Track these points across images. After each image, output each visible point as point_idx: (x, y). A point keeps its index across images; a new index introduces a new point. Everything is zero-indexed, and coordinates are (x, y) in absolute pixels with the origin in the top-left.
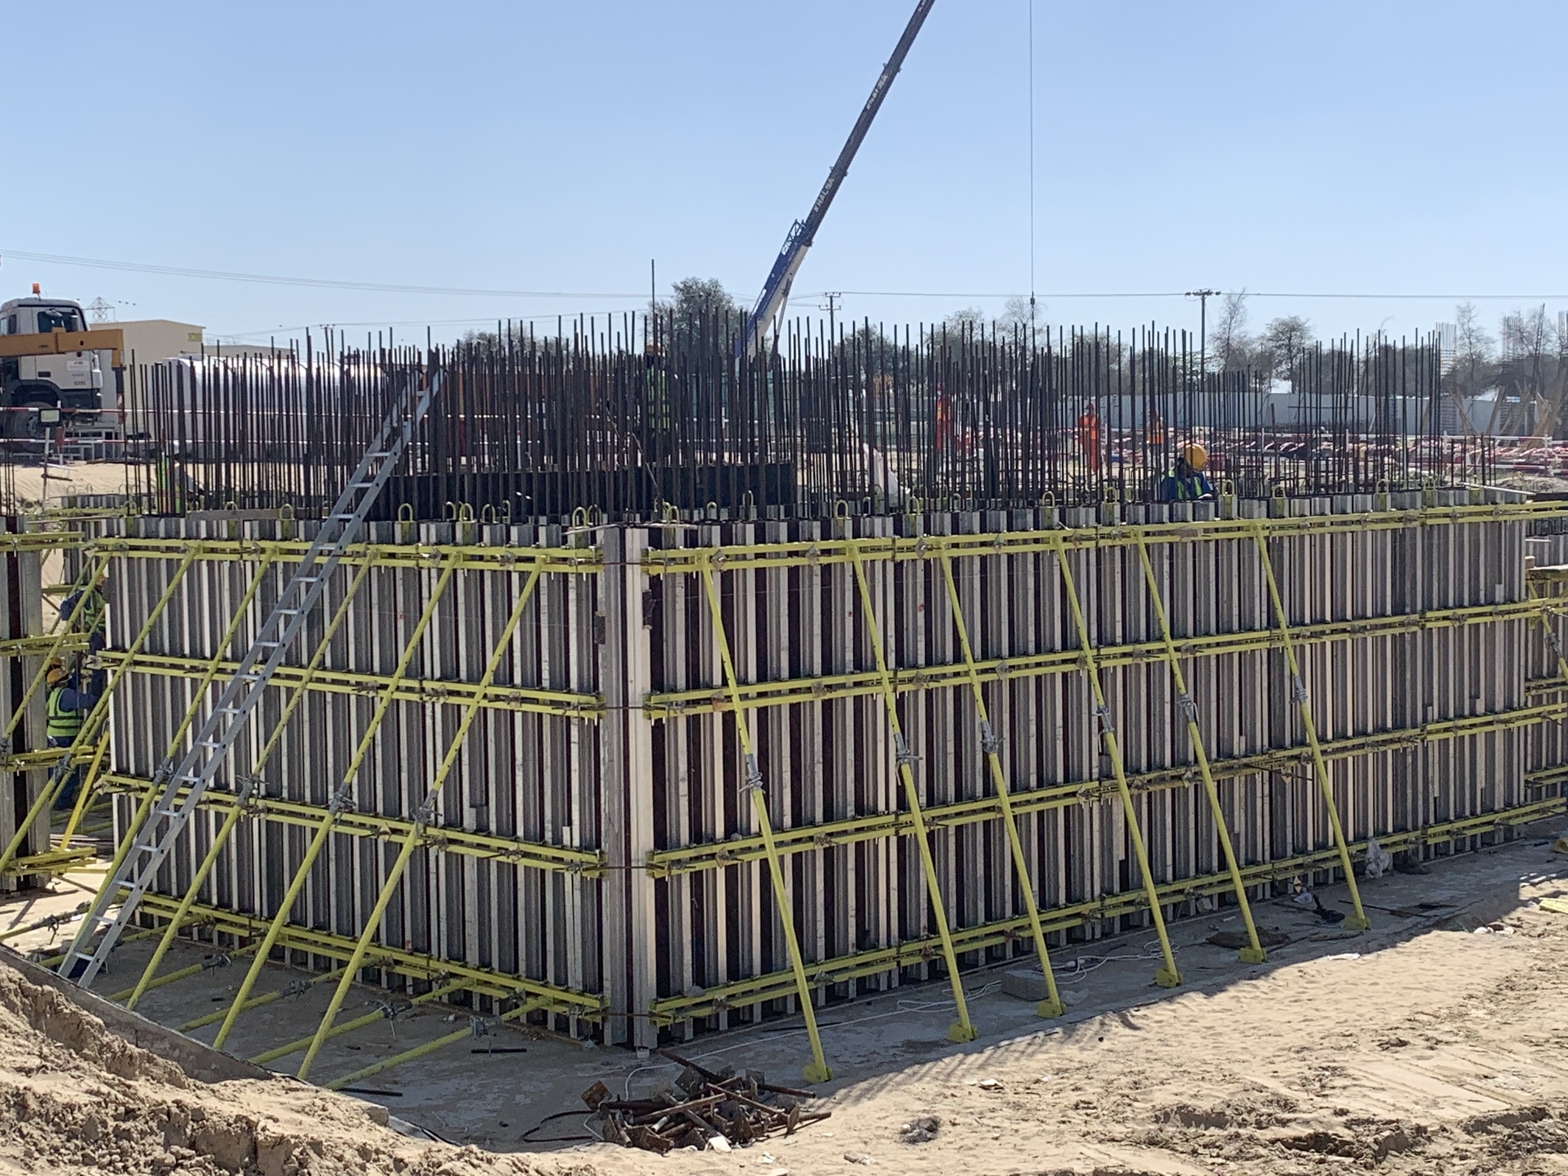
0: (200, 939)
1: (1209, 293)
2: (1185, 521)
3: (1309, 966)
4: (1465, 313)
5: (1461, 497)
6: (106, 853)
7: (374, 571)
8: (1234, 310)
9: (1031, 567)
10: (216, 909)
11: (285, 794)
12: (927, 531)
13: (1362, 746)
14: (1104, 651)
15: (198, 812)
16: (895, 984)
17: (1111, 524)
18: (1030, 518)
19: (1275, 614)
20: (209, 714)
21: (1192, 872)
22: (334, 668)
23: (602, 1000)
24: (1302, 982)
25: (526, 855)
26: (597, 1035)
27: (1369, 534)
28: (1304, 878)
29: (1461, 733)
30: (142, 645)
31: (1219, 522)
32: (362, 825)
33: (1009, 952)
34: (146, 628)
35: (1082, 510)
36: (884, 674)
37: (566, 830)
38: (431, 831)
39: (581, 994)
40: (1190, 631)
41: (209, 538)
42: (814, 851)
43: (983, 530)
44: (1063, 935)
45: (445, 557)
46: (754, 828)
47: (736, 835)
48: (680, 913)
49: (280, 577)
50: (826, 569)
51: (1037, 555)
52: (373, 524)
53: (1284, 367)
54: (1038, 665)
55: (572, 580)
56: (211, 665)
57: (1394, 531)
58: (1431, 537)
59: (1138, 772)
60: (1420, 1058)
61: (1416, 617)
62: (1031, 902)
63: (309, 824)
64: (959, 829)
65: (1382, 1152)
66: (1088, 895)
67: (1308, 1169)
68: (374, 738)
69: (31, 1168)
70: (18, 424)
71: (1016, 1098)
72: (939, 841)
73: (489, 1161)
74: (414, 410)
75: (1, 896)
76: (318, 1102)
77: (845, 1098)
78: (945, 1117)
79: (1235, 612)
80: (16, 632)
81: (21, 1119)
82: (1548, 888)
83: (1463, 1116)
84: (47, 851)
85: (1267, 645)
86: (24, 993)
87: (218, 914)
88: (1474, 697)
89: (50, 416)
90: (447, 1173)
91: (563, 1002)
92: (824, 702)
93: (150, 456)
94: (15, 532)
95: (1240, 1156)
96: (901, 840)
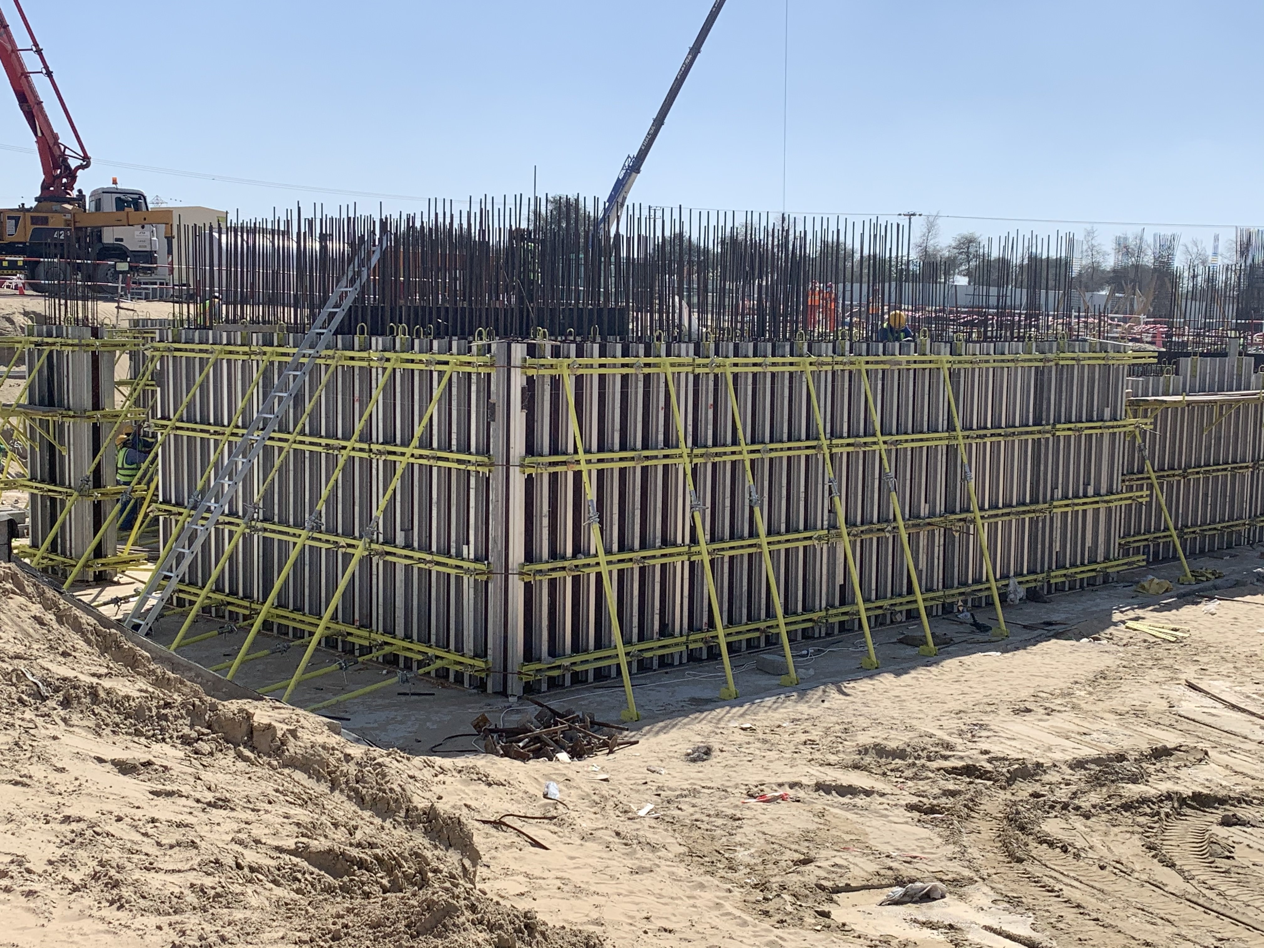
0: (217, 616)
1: (914, 215)
2: (893, 354)
3: (966, 659)
4: (1090, 234)
5: (1084, 346)
6: (153, 559)
7: (340, 368)
8: (930, 227)
9: (787, 382)
10: (228, 595)
11: (276, 519)
12: (717, 353)
13: (1008, 514)
14: (834, 442)
15: (217, 530)
16: (685, 660)
17: (843, 355)
18: (788, 348)
19: (953, 421)
20: (226, 461)
21: (889, 595)
22: (311, 435)
23: (486, 662)
24: (961, 669)
25: (438, 563)
26: (481, 686)
27: (1019, 370)
28: (965, 602)
29: (1076, 508)
30: (182, 415)
31: (917, 357)
32: (327, 541)
33: (763, 644)
34: (184, 403)
35: (824, 345)
36: (684, 450)
37: (465, 548)
38: (374, 546)
39: (473, 658)
40: (894, 430)
41: (228, 344)
42: (632, 569)
43: (755, 355)
44: (800, 633)
45: (388, 360)
46: (593, 551)
47: (580, 555)
48: (541, 606)
49: (276, 372)
50: (647, 377)
51: (791, 374)
52: (339, 337)
53: (963, 267)
54: (789, 449)
55: (474, 377)
56: (228, 431)
57: (1037, 368)
58: (1062, 373)
59: (855, 525)
60: (1040, 720)
61: (1049, 428)
62: (779, 610)
63: (292, 539)
64: (731, 558)
65: (1012, 779)
66: (817, 607)
67: (962, 787)
68: (337, 481)
69: (100, 735)
70: (100, 273)
71: (764, 736)
72: (718, 567)
73: (408, 759)
74: (369, 259)
75: (82, 583)
76: (294, 716)
77: (649, 732)
78: (716, 746)
79: (926, 418)
80: (96, 406)
81: (93, 703)
82: (1132, 614)
83: (1068, 758)
84: (115, 555)
85: (946, 442)
86: (97, 633)
87: (229, 599)
88: (1087, 484)
89: (123, 266)
90: (380, 765)
91: (461, 663)
92: (643, 468)
93: (190, 298)
94: (97, 338)
95: (915, 777)
96: (692, 564)
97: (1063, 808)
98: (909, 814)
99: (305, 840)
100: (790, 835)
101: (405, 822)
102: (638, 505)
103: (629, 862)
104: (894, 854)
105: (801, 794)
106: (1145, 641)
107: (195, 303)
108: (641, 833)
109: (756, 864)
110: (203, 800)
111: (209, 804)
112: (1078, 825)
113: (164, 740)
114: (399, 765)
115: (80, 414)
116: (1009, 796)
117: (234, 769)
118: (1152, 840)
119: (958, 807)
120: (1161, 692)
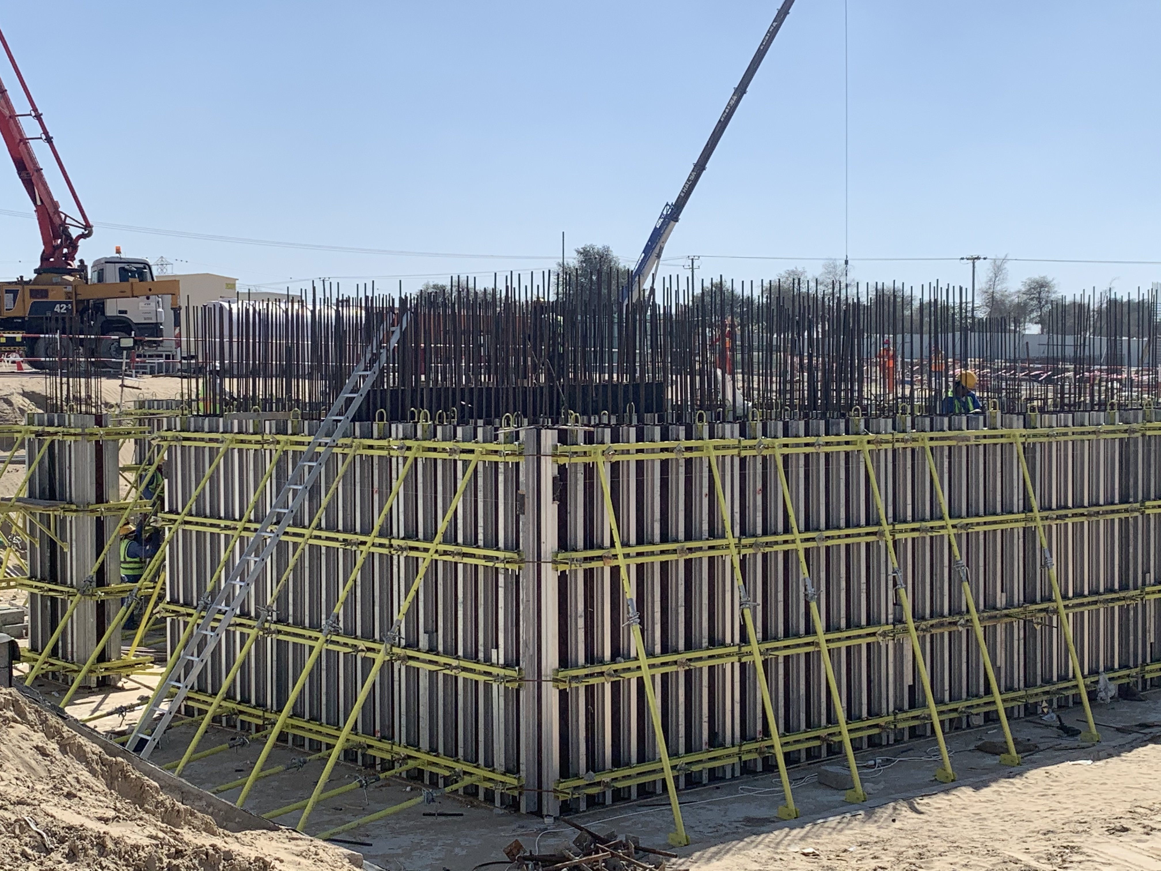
0: (228, 725)
1: (978, 258)
2: (960, 429)
3: (1054, 769)
6: (161, 661)
7: (358, 458)
8: (998, 270)
9: (842, 462)
10: (239, 703)
11: (291, 621)
12: (765, 434)
13: (1095, 603)
14: (898, 527)
15: (228, 632)
16: (737, 773)
17: (904, 431)
18: (842, 426)
19: (1029, 501)
20: (237, 561)
21: (964, 696)
22: (328, 529)
23: (519, 779)
24: (1048, 781)
25: (465, 669)
26: (514, 805)
27: (1102, 443)
28: (1050, 702)
30: (191, 510)
31: (986, 431)
32: (346, 645)
33: (824, 753)
34: (193, 498)
35: (882, 420)
36: (731, 540)
37: (494, 651)
38: (395, 650)
39: (504, 774)
40: (964, 513)
41: (240, 433)
42: (677, 672)
43: (807, 434)
44: (865, 740)
45: (409, 449)
46: (633, 654)
47: (619, 659)
48: (577, 716)
49: (290, 461)
50: (689, 462)
51: (847, 454)
52: (357, 424)
53: (1035, 314)
54: (848, 536)
55: (501, 467)
56: (240, 525)
57: (1121, 440)
58: (1149, 445)
59: (923, 618)
60: (1139, 841)
61: (1137, 505)
62: (841, 714)
63: (307, 643)
64: (787, 658)
66: (884, 711)
68: (355, 581)
70: (102, 349)
71: (829, 863)
72: (772, 667)
74: (388, 341)
75: (85, 690)
76: (312, 848)
77: (700, 858)
79: (999, 498)
80: (100, 498)
81: (101, 855)
84: (119, 658)
85: (1023, 524)
86: (103, 762)
87: (241, 708)
89: (126, 342)
91: (490, 780)
92: (686, 561)
93: (197, 372)
94: (101, 426)
96: (743, 666)
115: (82, 508)
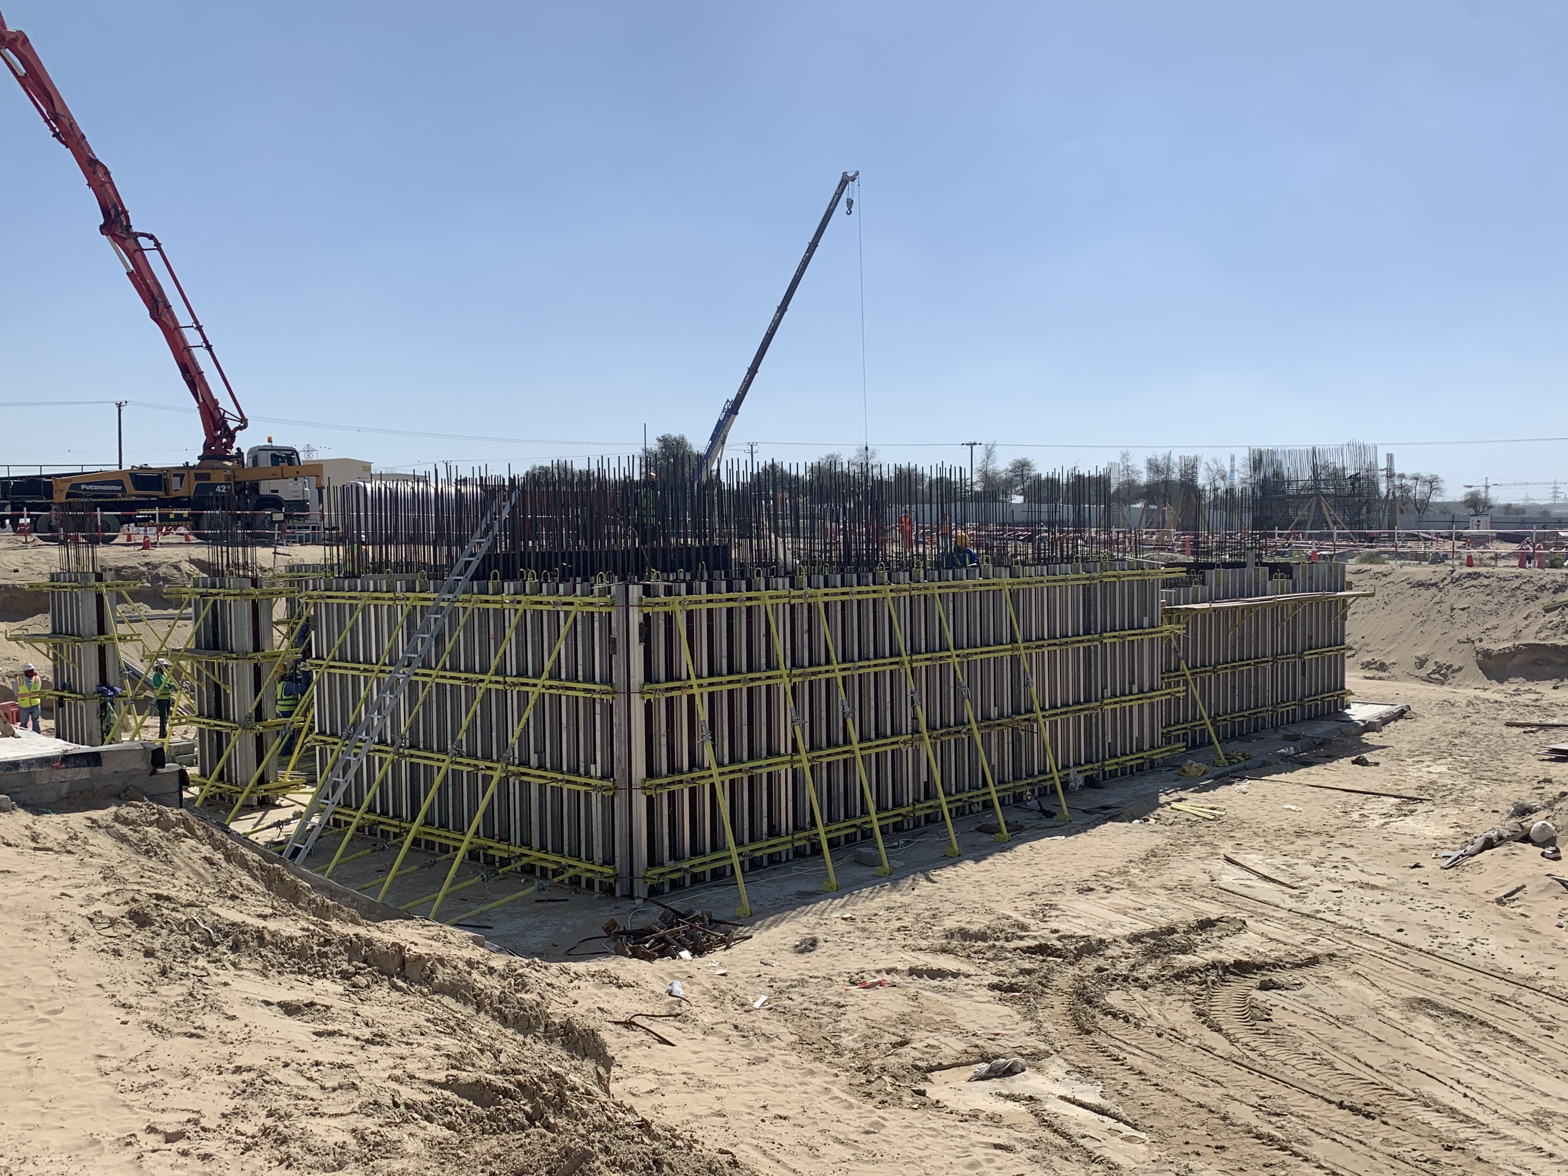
0: (370, 834)
1: (974, 444)
2: (961, 579)
3: (1035, 844)
4: (1125, 456)
5: (1123, 565)
6: (312, 782)
7: (476, 611)
8: (989, 454)
9: (871, 607)
10: (379, 815)
11: (421, 746)
12: (809, 586)
13: (1066, 713)
14: (914, 657)
15: (368, 757)
16: (791, 857)
17: (918, 582)
18: (871, 578)
19: (1015, 635)
20: (375, 697)
21: (967, 788)
22: (452, 670)
23: (614, 869)
24: (1032, 853)
25: (568, 782)
26: (612, 890)
27: (1070, 587)
28: (1033, 791)
29: (1124, 705)
30: (334, 656)
31: (981, 581)
32: (468, 765)
33: (859, 837)
34: (336, 646)
35: (901, 573)
36: (784, 671)
37: (593, 766)
38: (510, 768)
39: (602, 866)
40: (965, 645)
41: (375, 591)
42: (742, 778)
43: (843, 585)
44: (891, 826)
45: (519, 602)
46: (706, 765)
47: (695, 769)
48: (662, 817)
49: (419, 614)
50: (749, 609)
51: (875, 600)
52: (475, 582)
53: (1019, 488)
54: (876, 665)
55: (596, 616)
56: (376, 668)
57: (1084, 585)
58: (1105, 589)
59: (935, 729)
60: (1101, 898)
61: (1097, 636)
62: (872, 807)
63: (436, 764)
64: (829, 764)
65: (1079, 955)
66: (905, 803)
67: (1035, 966)
68: (475, 712)
69: (266, 977)
70: (258, 522)
71: (863, 925)
72: (817, 771)
73: (546, 968)
74: (500, 514)
75: (248, 808)
76: (442, 933)
77: (761, 926)
78: (821, 937)
79: (992, 633)
80: (257, 648)
81: (260, 946)
82: (1175, 796)
83: (1126, 933)
84: (277, 781)
85: (1010, 653)
86: (262, 868)
87: (380, 819)
88: (1132, 683)
89: (278, 517)
90: (521, 975)
91: (591, 871)
92: (748, 689)
93: (339, 541)
94: (256, 587)
95: (995, 958)
96: (794, 771)
97: (1124, 981)
98: (991, 993)
99: (454, 1072)
100: (888, 1018)
101: (545, 1037)
102: (745, 721)
103: (746, 1054)
104: (979, 1033)
105: (897, 979)
106: (1188, 820)
107: (344, 544)
108: (756, 1025)
109: (859, 1049)
110: (362, 1037)
111: (367, 1041)
112: (1137, 996)
113: (324, 976)
114: (538, 975)
115: (243, 656)
116: (1077, 972)
117: (389, 999)
118: (1200, 1007)
119: (1034, 984)
120: (1203, 866)
